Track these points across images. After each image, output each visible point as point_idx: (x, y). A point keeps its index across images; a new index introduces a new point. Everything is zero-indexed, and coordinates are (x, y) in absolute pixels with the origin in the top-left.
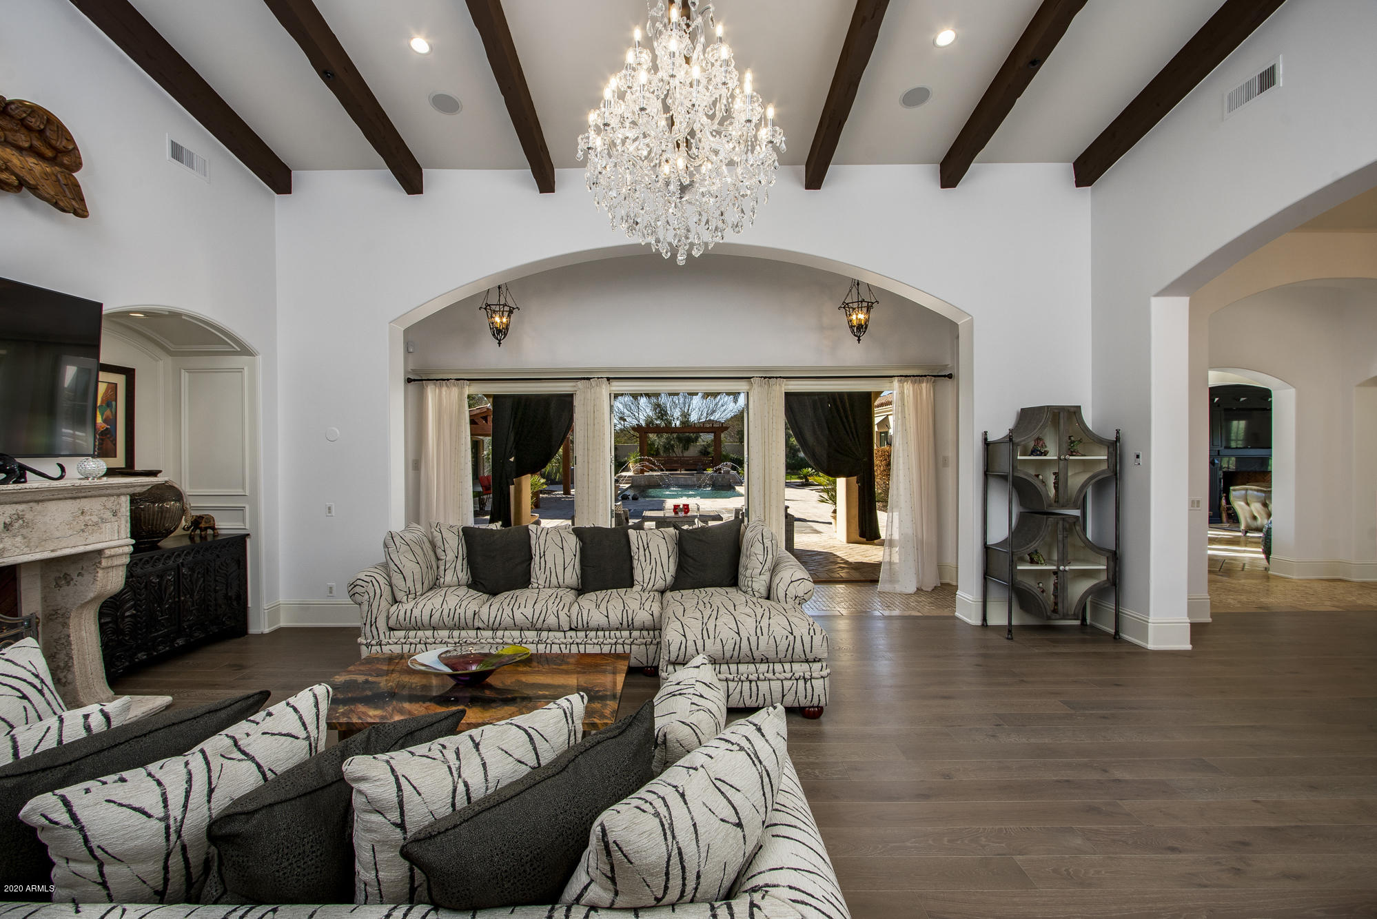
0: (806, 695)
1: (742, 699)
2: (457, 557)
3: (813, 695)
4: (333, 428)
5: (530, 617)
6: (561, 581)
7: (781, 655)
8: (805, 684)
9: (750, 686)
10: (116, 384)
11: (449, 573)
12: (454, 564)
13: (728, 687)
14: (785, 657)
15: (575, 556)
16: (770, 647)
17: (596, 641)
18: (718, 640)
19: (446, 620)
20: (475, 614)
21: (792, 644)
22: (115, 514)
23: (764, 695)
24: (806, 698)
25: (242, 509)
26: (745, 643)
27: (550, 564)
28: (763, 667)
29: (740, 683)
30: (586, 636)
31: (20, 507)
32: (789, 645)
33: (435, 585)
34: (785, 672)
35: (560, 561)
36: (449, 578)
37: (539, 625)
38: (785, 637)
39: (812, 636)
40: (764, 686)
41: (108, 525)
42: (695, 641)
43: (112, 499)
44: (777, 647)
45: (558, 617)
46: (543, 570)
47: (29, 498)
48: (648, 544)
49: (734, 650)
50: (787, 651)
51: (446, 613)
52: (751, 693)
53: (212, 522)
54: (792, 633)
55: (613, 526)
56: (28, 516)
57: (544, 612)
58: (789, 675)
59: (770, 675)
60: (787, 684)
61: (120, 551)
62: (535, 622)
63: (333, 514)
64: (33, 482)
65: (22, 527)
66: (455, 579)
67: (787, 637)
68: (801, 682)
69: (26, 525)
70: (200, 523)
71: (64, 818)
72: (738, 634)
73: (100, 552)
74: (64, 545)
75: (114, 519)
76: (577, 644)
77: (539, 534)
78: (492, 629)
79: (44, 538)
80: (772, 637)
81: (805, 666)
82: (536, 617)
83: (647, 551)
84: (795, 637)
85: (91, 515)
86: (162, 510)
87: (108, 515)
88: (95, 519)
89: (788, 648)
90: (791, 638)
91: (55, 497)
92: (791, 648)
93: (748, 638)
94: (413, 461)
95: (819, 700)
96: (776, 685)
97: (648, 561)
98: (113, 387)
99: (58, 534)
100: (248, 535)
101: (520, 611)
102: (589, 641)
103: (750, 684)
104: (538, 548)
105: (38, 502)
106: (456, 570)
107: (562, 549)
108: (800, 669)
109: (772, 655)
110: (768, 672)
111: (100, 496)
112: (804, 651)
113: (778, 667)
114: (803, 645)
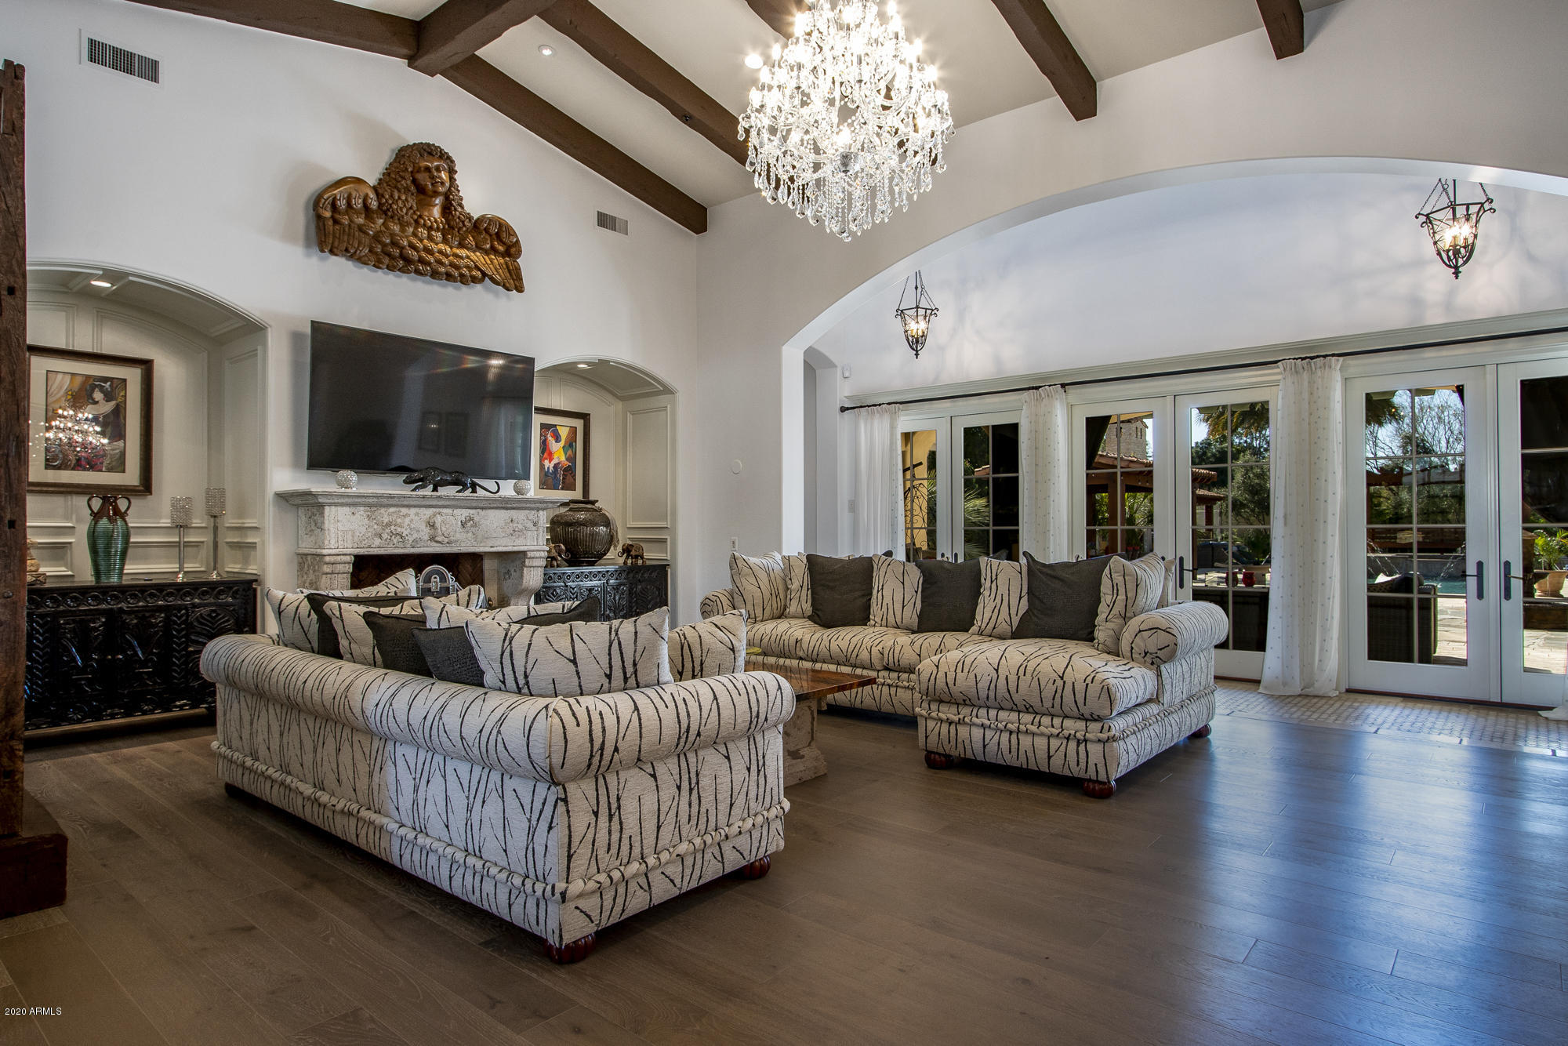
0: (1078, 761)
1: (1000, 752)
2: (802, 587)
3: (1087, 762)
4: (737, 460)
5: (844, 651)
6: (899, 620)
7: (1048, 704)
8: (1078, 746)
9: (1010, 738)
10: (576, 428)
11: (794, 603)
12: (799, 593)
13: (984, 735)
14: (1053, 707)
15: (917, 592)
16: (1032, 691)
17: (906, 684)
18: (972, 676)
19: (773, 645)
20: (797, 642)
21: (1059, 691)
22: (535, 524)
23: (1026, 751)
24: (1078, 765)
25: (664, 541)
26: (1002, 681)
27: (888, 600)
28: (1027, 718)
29: (998, 733)
30: (899, 677)
31: (472, 511)
32: (1056, 691)
33: (781, 615)
34: (1053, 727)
35: (898, 597)
36: (793, 608)
37: (852, 660)
38: (1052, 681)
39: (1087, 685)
40: (1026, 741)
41: (530, 533)
42: (946, 673)
43: (533, 512)
44: (1041, 692)
45: (870, 653)
46: (879, 606)
47: (474, 505)
48: (997, 576)
49: (989, 689)
50: (1054, 699)
51: (773, 638)
52: (1010, 746)
53: (641, 551)
54: (1062, 678)
55: (961, 560)
56: (476, 519)
57: (858, 646)
58: (1055, 731)
59: (1033, 728)
60: (1055, 743)
61: (537, 554)
62: (849, 656)
63: (737, 547)
64: (480, 492)
65: (472, 526)
66: (799, 610)
67: (1055, 681)
68: (1072, 745)
69: (475, 525)
70: (631, 551)
71: (338, 614)
72: (997, 670)
73: (524, 553)
74: (499, 544)
75: (534, 528)
76: (889, 685)
77: (880, 565)
78: (813, 661)
79: (486, 536)
80: (1036, 679)
81: (1081, 724)
82: (850, 650)
83: (994, 583)
84: (1064, 682)
85: (518, 523)
86: (592, 534)
87: (530, 525)
88: (520, 527)
89: (1055, 695)
90: (1059, 683)
91: (492, 506)
92: (1058, 696)
93: (1007, 676)
94: (849, 501)
95: (1097, 771)
96: (1040, 743)
97: (993, 596)
98: (574, 430)
99: (495, 535)
100: (668, 565)
101: (837, 643)
102: (900, 684)
103: (1010, 735)
104: (877, 581)
105: (482, 508)
106: (801, 602)
107: (903, 583)
108: (1072, 726)
109: (1035, 702)
110: (1032, 724)
111: (526, 509)
112: (1075, 701)
113: (1046, 720)
114: (1074, 693)
